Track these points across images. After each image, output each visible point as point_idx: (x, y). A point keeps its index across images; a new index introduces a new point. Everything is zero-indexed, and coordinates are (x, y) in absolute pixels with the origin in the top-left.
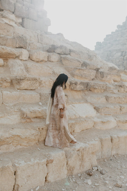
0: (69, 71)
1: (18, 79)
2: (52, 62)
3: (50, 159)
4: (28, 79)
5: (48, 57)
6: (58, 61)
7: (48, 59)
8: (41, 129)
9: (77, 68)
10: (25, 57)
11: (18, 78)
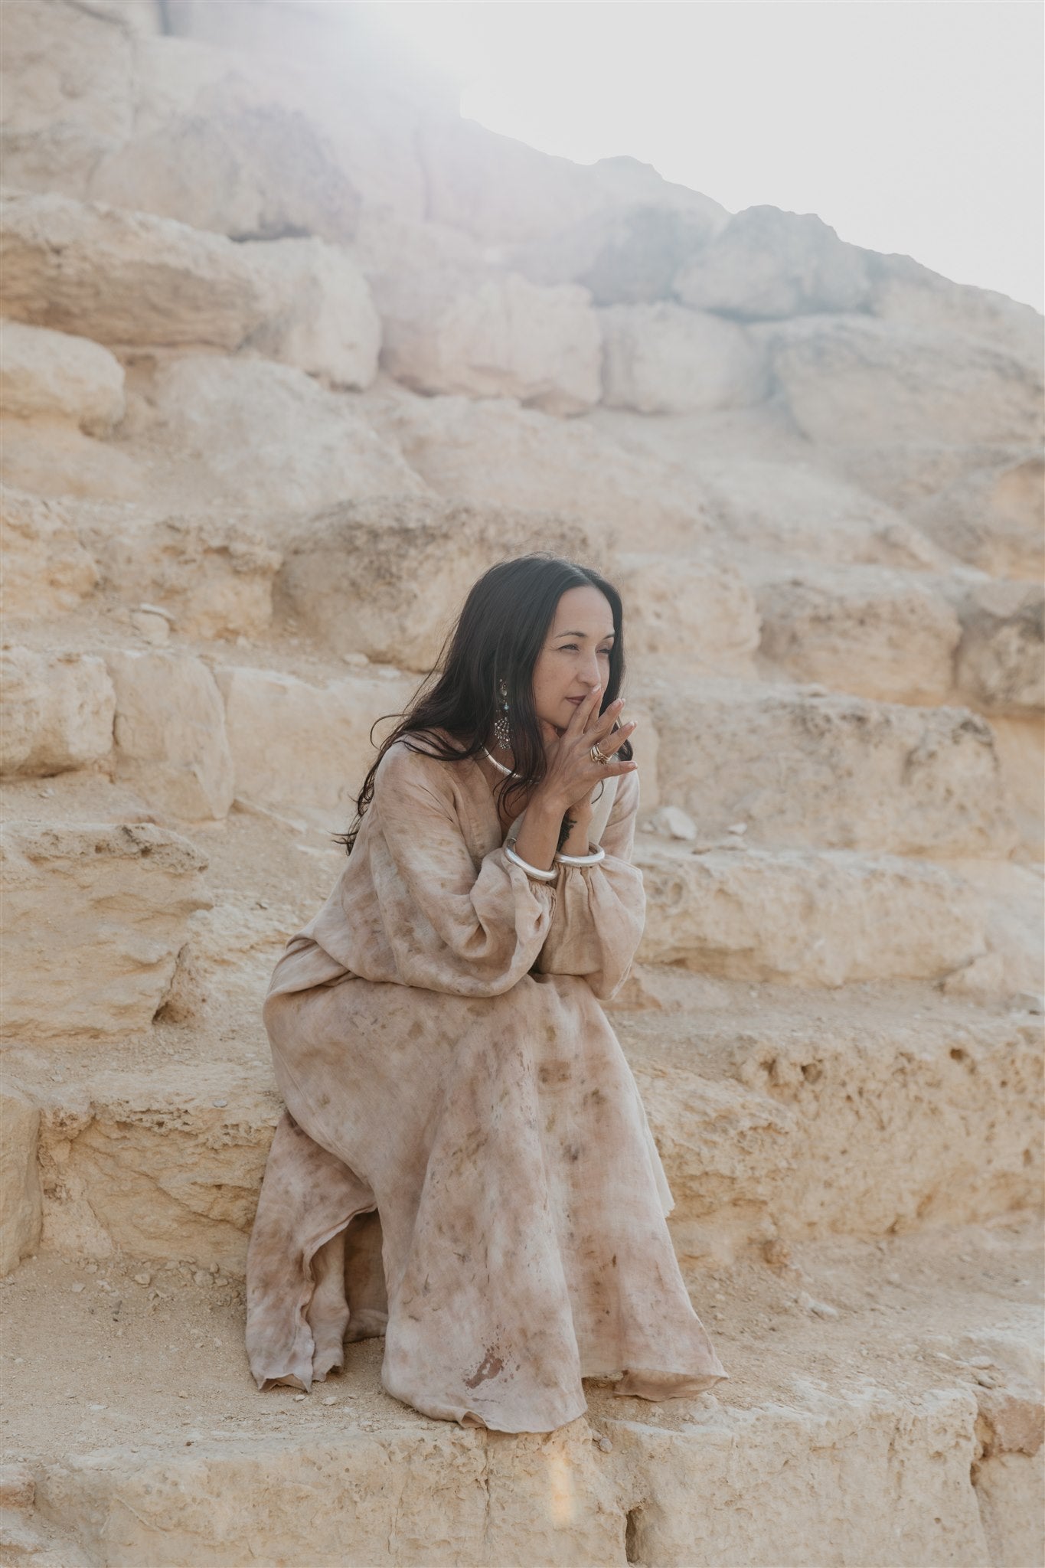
0: (900, 503)
1: (374, 535)
2: (660, 412)
3: (1010, 1400)
4: (492, 532)
5: (605, 350)
6: (724, 406)
7: (604, 375)
8: (790, 1074)
9: (1001, 459)
10: (351, 347)
11: (368, 514)
